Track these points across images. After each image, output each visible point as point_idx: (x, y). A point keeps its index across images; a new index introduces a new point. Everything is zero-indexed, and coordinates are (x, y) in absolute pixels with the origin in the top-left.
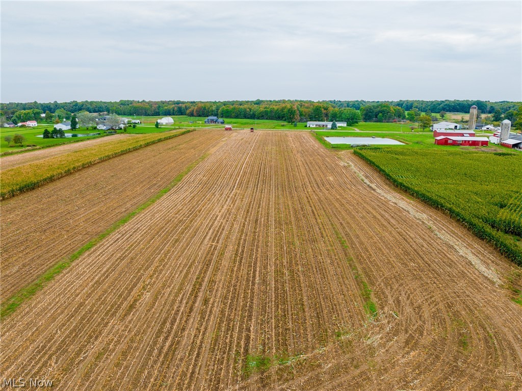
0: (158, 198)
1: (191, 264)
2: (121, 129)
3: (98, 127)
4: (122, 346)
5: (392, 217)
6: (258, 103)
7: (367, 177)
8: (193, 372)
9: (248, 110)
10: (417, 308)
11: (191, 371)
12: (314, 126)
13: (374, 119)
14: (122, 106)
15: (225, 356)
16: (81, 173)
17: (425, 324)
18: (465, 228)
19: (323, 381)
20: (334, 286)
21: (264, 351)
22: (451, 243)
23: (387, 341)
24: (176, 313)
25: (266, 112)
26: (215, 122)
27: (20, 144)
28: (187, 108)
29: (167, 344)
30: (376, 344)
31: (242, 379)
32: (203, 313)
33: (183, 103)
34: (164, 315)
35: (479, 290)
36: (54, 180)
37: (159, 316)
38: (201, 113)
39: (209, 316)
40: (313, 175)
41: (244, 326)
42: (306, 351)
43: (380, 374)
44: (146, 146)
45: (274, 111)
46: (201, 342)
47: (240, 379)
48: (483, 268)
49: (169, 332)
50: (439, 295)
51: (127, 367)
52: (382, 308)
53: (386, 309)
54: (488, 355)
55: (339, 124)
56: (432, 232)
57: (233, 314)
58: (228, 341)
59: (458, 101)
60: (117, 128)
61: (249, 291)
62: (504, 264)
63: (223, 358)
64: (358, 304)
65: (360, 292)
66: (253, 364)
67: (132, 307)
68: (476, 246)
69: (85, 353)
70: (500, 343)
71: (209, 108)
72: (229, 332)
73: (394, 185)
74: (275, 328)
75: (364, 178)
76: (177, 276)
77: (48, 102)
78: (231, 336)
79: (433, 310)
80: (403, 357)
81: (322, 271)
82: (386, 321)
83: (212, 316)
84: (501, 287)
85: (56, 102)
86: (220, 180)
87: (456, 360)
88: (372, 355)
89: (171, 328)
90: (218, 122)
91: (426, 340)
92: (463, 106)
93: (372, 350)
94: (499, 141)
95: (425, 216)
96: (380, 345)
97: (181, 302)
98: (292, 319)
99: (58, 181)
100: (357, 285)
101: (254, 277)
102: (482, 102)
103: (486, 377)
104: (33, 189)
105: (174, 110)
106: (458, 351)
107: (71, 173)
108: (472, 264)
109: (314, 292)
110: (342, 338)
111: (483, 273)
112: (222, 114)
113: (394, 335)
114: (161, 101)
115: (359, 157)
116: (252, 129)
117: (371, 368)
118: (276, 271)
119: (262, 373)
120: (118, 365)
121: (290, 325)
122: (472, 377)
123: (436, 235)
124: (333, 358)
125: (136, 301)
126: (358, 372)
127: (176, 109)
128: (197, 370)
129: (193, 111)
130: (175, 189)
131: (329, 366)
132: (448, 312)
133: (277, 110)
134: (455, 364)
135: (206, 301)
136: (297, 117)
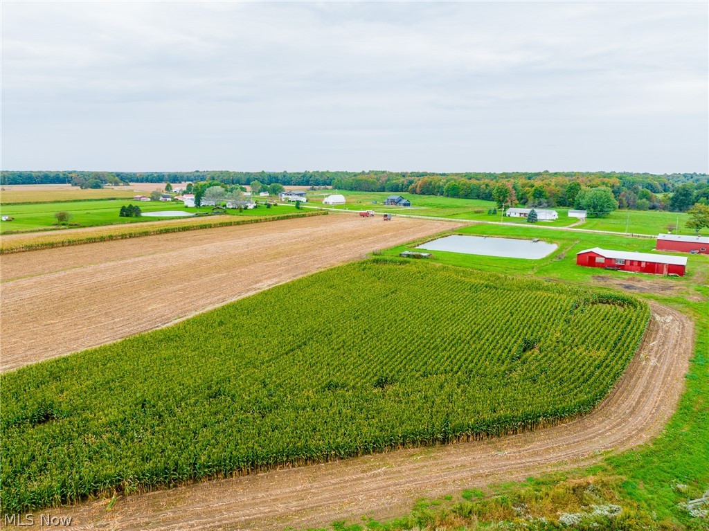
12: (518, 215)
26: (397, 203)
71: (436, 183)
105: (403, 185)
112: (447, 191)
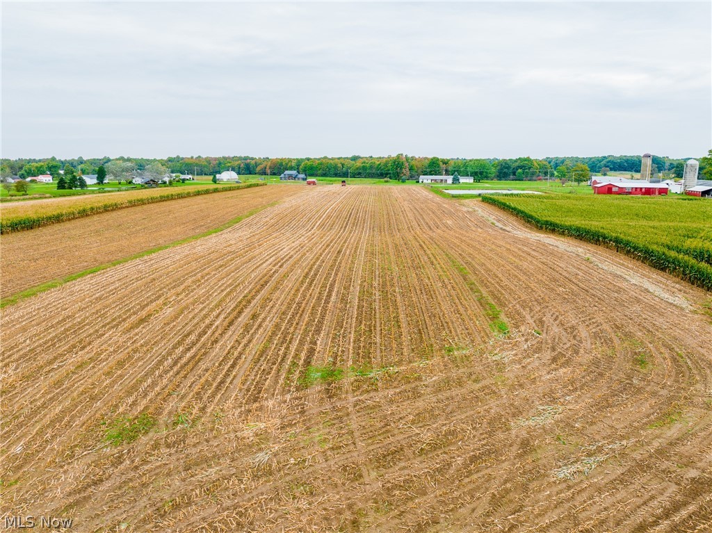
0: (204, 236)
1: (239, 284)
2: (165, 183)
3: (134, 181)
4: (120, 356)
5: (534, 250)
6: (355, 158)
7: (499, 221)
8: (222, 382)
9: (340, 165)
10: (570, 328)
11: (219, 381)
12: (429, 181)
13: (511, 177)
14: (170, 163)
15: (275, 367)
16: (101, 215)
17: (582, 343)
18: (638, 260)
19: (423, 394)
20: (445, 306)
21: (334, 363)
22: (618, 273)
23: (524, 358)
24: (208, 327)
25: (364, 168)
26: (295, 178)
27: (24, 192)
28: (256, 165)
29: (188, 355)
30: (506, 360)
31: (297, 390)
32: (247, 328)
33: (252, 159)
34: (188, 328)
35: (661, 314)
36: (63, 221)
37: (181, 329)
38: (276, 171)
39: (257, 329)
40: (423, 219)
41: (308, 339)
42: (400, 363)
43: (512, 388)
44: (195, 195)
45: (376, 166)
46: (241, 354)
47: (294, 390)
48: (666, 295)
49: (194, 344)
50: (603, 317)
51: (121, 376)
52: (517, 327)
53: (522, 328)
54: (677, 374)
55: (463, 180)
56: (591, 263)
57: (292, 329)
58: (281, 353)
59: (625, 156)
60: (160, 182)
61: (320, 308)
62: (697, 292)
63: (271, 369)
64: (482, 322)
65: (484, 312)
66: (315, 375)
67: (142, 321)
68: (655, 276)
69: (62, 362)
70: (696, 363)
71: (287, 164)
72: (285, 345)
73: (537, 227)
74: (354, 342)
75: (495, 222)
76: (215, 294)
77: (71, 159)
78: (287, 348)
79: (594, 330)
80: (548, 373)
81: (430, 293)
82: (523, 339)
83: (261, 330)
84: (695, 312)
85: (81, 157)
86: (294, 222)
87: (629, 377)
88: (500, 370)
89: (198, 340)
90: (299, 178)
91: (584, 358)
92: (633, 163)
93: (500, 366)
94: (682, 188)
95: (580, 250)
96: (513, 362)
97: (217, 317)
98: (381, 334)
99: (67, 222)
100: (480, 306)
101: (329, 296)
102: (658, 157)
103: (676, 394)
104: (32, 228)
105: (240, 168)
106: (632, 369)
107: (87, 215)
108: (649, 292)
109: (417, 310)
110: (456, 353)
111: (667, 300)
113: (535, 352)
114: (224, 157)
115: (489, 203)
116: (344, 182)
117: (499, 383)
118: (362, 292)
119: (329, 384)
120: (108, 374)
121: (378, 340)
122: (654, 394)
123: (597, 265)
124: (441, 372)
125: (150, 315)
126: (478, 386)
127: (242, 165)
128: (229, 380)
129: (266, 168)
130: (229, 229)
131: (434, 379)
132: (615, 332)
133: (380, 164)
134: (627, 381)
135: (254, 317)
136: (406, 171)
